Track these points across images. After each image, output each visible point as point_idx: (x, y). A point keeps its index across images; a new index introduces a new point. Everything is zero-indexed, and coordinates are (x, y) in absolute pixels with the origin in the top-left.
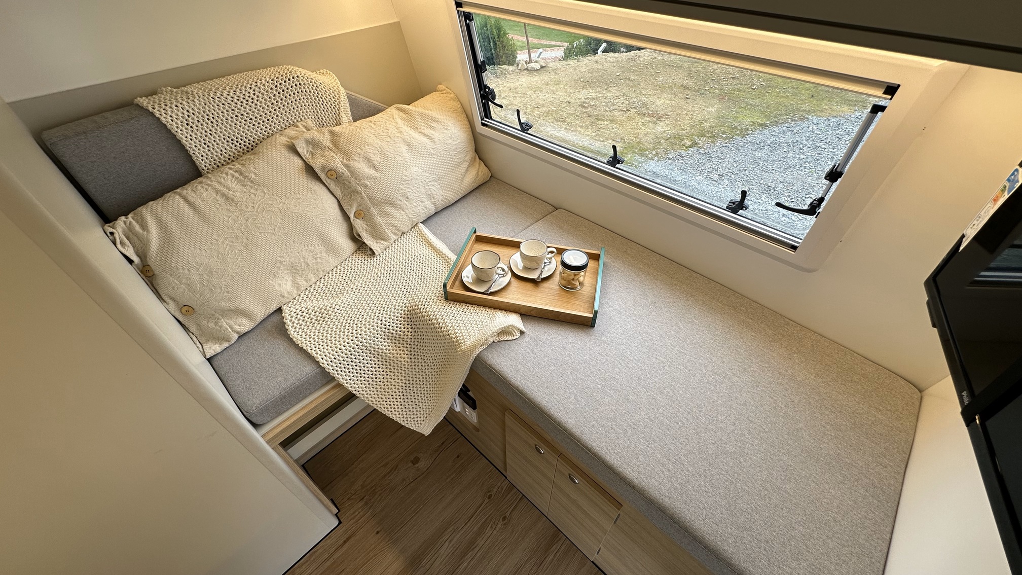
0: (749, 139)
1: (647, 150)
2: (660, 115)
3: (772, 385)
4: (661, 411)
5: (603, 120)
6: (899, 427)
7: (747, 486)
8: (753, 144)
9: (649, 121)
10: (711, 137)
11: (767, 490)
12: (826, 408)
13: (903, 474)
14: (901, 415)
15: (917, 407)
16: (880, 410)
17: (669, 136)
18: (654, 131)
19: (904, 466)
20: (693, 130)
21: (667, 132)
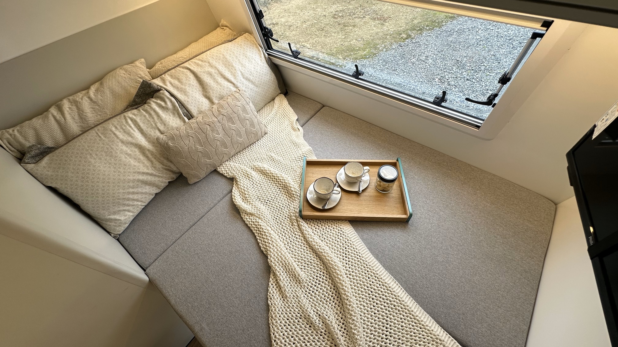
0: (444, 28)
1: (379, 44)
2: (385, 18)
3: (464, 214)
4: (398, 240)
5: (348, 26)
6: (541, 231)
7: (451, 281)
8: (446, 32)
9: (378, 23)
10: (419, 30)
11: (463, 283)
12: (497, 224)
13: (543, 261)
14: (543, 223)
15: (553, 216)
16: (530, 222)
17: (392, 33)
18: (382, 30)
19: (544, 256)
20: (407, 26)
21: (391, 30)
